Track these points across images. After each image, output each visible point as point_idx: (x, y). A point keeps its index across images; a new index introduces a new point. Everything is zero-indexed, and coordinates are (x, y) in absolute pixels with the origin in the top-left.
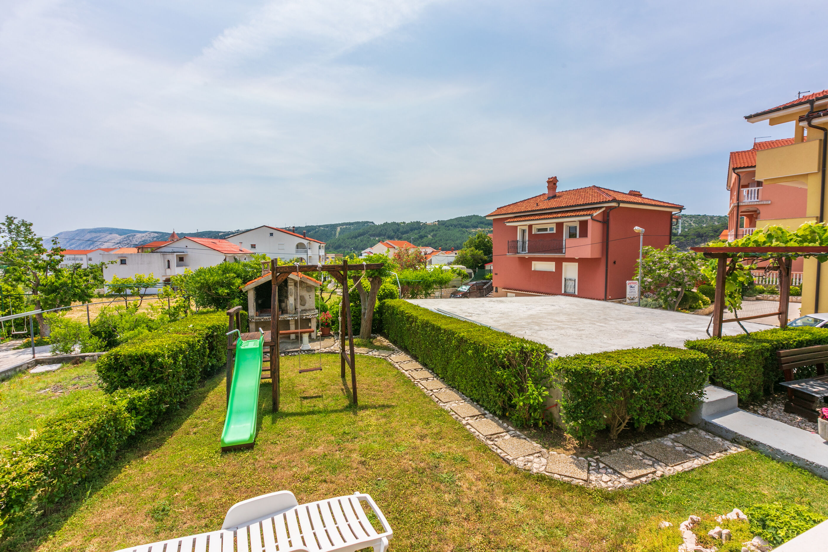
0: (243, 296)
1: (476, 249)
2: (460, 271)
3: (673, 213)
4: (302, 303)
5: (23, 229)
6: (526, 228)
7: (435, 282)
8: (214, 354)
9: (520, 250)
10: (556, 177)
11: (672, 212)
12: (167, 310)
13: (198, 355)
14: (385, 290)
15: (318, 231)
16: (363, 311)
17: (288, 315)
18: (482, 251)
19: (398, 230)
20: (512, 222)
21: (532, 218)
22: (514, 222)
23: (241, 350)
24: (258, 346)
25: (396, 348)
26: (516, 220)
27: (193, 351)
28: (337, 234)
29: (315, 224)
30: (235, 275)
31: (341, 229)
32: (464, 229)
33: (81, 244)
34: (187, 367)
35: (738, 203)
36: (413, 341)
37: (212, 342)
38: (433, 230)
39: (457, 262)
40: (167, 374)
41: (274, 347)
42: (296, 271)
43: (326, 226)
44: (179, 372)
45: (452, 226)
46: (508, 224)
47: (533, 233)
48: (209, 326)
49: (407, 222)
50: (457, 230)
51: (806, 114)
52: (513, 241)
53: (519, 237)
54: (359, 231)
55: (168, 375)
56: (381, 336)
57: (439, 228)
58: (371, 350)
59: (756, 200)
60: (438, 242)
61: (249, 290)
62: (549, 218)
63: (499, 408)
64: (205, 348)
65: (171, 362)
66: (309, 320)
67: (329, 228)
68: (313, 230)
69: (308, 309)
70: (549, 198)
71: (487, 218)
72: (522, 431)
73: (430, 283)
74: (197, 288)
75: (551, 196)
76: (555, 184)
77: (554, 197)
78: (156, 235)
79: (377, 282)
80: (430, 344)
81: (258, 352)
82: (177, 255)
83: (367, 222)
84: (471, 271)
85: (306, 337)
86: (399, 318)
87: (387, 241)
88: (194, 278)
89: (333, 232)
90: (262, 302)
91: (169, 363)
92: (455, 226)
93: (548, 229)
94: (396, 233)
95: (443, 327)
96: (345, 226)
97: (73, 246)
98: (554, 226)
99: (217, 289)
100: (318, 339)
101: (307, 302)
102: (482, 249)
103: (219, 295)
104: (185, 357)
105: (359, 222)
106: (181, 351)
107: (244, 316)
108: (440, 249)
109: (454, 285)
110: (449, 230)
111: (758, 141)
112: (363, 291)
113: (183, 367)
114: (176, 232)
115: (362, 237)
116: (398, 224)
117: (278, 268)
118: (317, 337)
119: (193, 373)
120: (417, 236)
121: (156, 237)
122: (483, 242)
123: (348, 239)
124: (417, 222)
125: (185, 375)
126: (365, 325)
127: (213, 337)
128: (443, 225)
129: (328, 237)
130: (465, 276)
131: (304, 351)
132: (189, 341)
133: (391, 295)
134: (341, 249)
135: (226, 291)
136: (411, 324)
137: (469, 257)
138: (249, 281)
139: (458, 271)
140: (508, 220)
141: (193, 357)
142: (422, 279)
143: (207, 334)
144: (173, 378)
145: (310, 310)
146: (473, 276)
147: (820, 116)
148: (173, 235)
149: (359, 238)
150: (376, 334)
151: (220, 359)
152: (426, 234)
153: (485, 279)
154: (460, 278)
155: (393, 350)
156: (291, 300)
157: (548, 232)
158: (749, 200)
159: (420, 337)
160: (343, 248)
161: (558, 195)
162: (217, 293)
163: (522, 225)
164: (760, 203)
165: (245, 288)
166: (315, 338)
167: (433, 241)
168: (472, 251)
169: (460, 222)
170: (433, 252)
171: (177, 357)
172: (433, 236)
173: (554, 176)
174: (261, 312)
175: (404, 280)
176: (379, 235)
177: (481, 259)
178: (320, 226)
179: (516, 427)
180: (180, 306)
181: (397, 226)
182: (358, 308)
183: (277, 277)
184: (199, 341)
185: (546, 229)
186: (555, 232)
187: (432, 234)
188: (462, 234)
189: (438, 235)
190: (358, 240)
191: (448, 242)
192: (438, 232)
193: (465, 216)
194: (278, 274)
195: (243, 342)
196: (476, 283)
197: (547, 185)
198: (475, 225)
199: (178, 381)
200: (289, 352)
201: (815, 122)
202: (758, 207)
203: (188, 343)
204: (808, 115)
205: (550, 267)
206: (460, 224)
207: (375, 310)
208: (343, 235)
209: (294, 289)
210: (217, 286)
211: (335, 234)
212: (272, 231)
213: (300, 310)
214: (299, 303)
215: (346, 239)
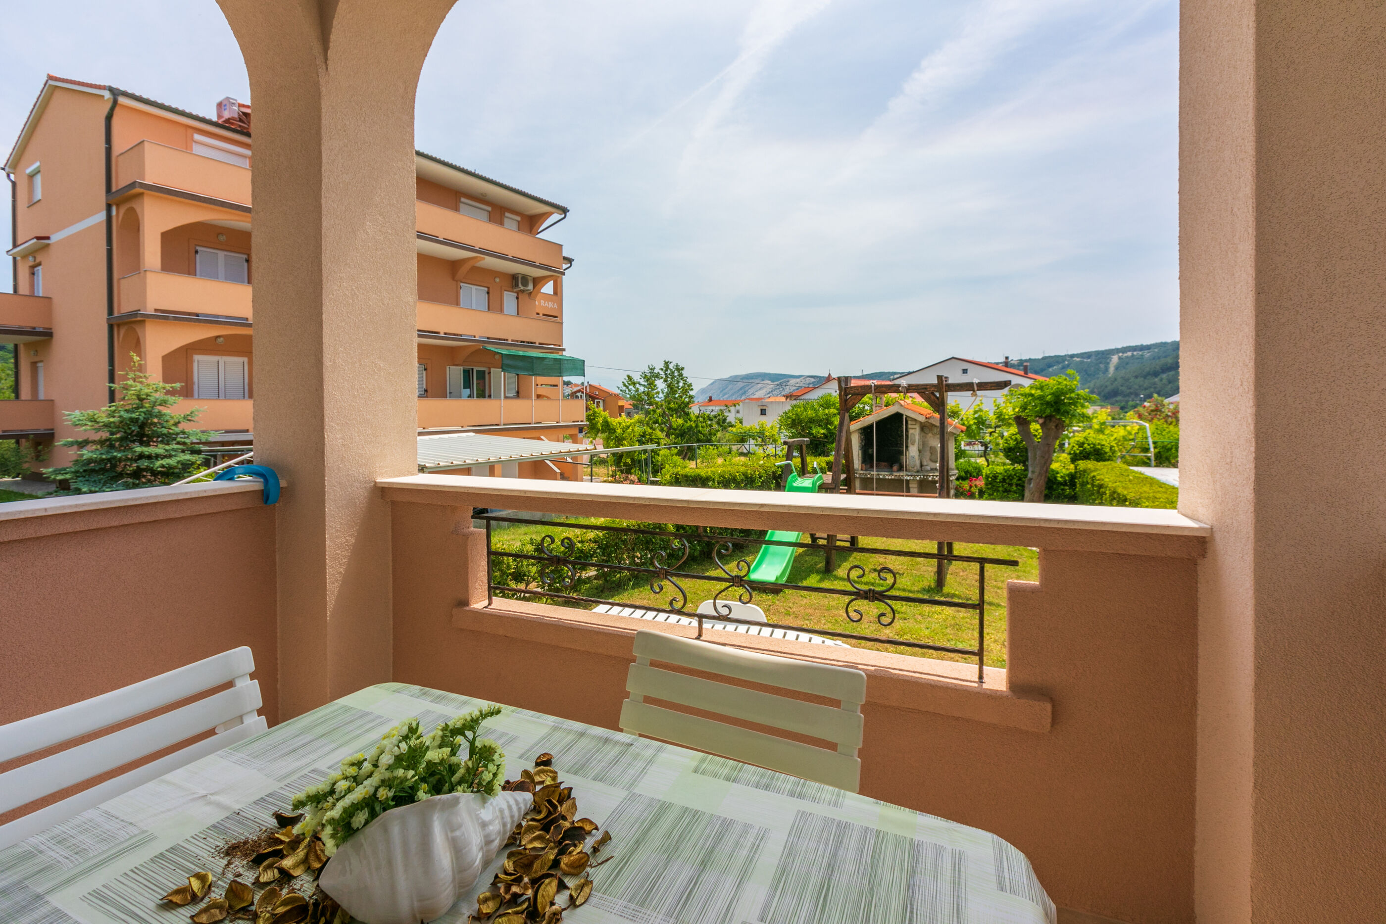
4: (934, 458)
5: (676, 374)
16: (1029, 475)
17: (906, 473)
24: (812, 486)
28: (1112, 369)
31: (1120, 358)
33: (733, 394)
43: (1088, 355)
54: (1163, 361)
61: (853, 432)
67: (1093, 357)
68: (1058, 363)
78: (813, 380)
79: (1052, 425)
89: (1102, 366)
96: (1129, 354)
97: (726, 396)
121: (813, 383)
123: (1136, 377)
129: (1089, 375)
134: (1119, 398)
138: (856, 420)
149: (1164, 376)
156: (912, 451)
160: (1125, 396)
174: (871, 467)
178: (1072, 356)
183: (846, 401)
190: (1161, 380)
194: (849, 397)
195: (799, 479)
207: (1059, 479)
208: (1124, 371)
209: (919, 435)
210: (811, 425)
211: (1107, 370)
212: (966, 366)
213: (928, 468)
214: (928, 458)
215: (1132, 379)
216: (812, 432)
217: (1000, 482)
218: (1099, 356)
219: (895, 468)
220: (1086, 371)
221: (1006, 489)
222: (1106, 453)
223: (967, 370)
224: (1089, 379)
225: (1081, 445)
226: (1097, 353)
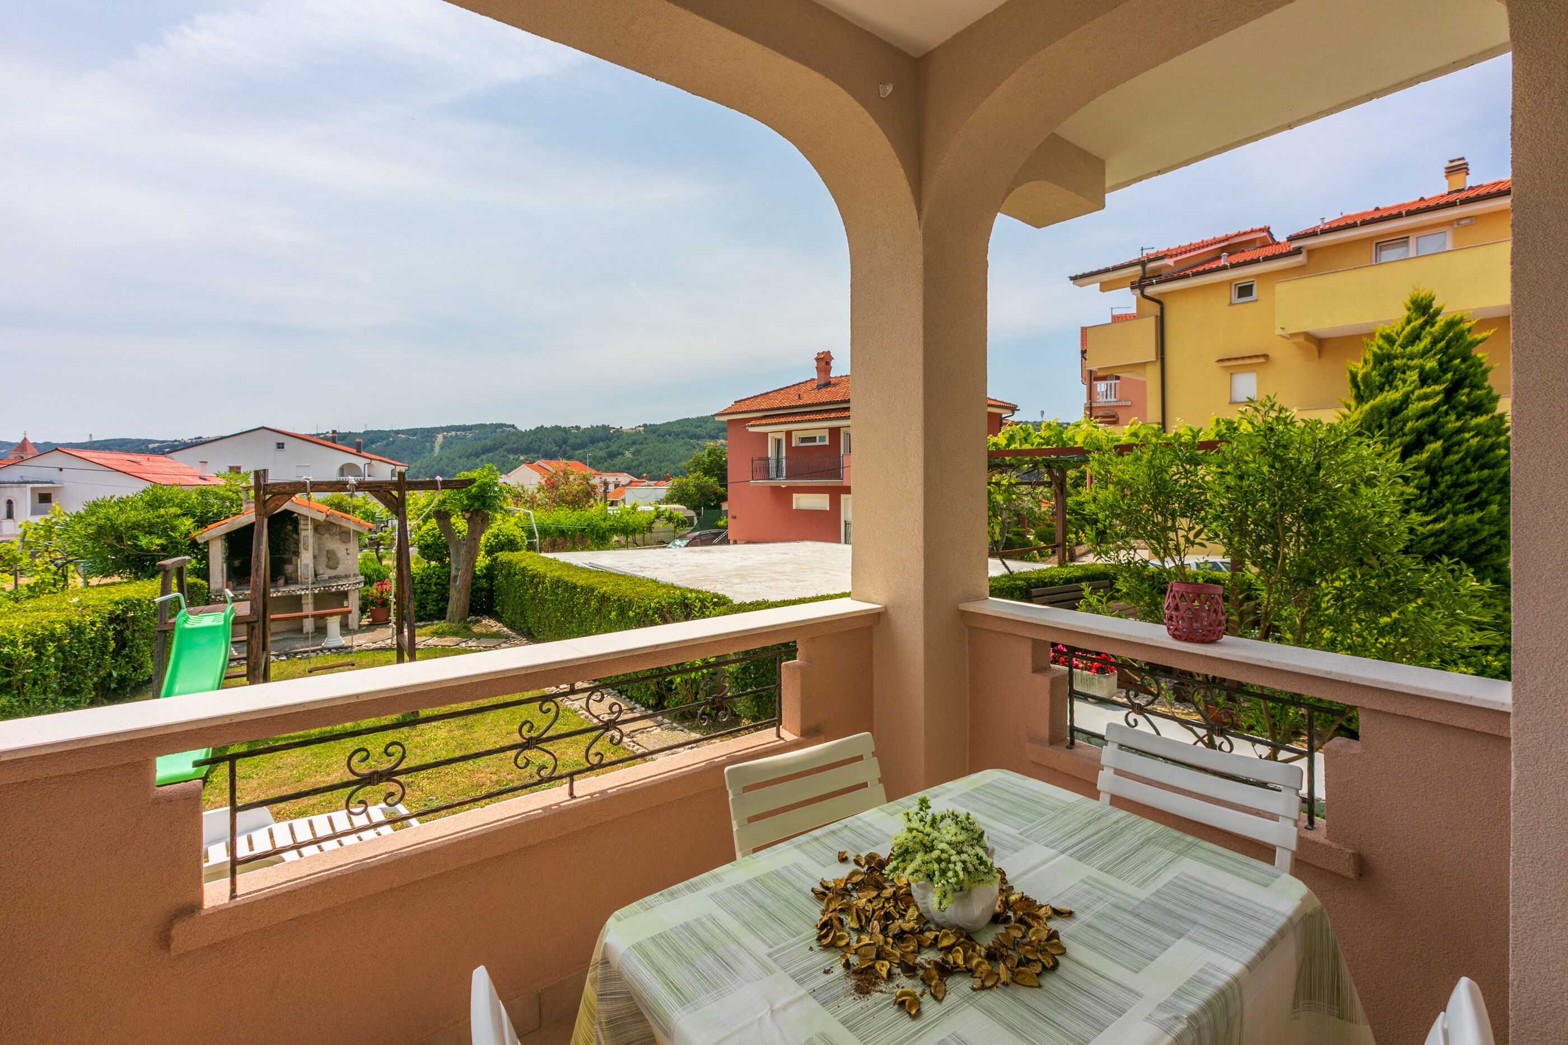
0: (199, 550)
1: (705, 474)
2: (671, 513)
3: (1003, 416)
4: (331, 564)
6: (782, 436)
7: (614, 530)
8: (126, 656)
9: (773, 474)
10: (829, 352)
11: (1001, 414)
12: (10, 593)
13: (91, 651)
14: (498, 535)
15: (393, 442)
16: (453, 572)
17: (299, 586)
18: (715, 479)
19: (565, 441)
20: (757, 425)
21: (790, 419)
22: (760, 425)
23: (184, 631)
24: (222, 623)
25: (514, 634)
26: (764, 422)
27: (80, 641)
28: (437, 449)
29: (386, 428)
30: (179, 512)
31: (444, 437)
32: (693, 441)
34: (64, 669)
35: (1091, 404)
36: (540, 617)
37: (121, 632)
38: (634, 443)
39: (669, 500)
40: (20, 676)
41: (256, 625)
42: (305, 491)
43: (413, 432)
44: (48, 676)
45: (670, 435)
46: (751, 430)
47: (793, 445)
48: (117, 598)
49: (583, 427)
50: (681, 442)
51: (1137, 279)
52: (761, 459)
53: (771, 453)
54: (483, 442)
55: (23, 680)
56: (490, 618)
57: (646, 439)
58: (465, 640)
59: (1113, 399)
60: (644, 464)
61: (214, 539)
62: (816, 420)
63: (652, 695)
64: (106, 639)
65: (30, 656)
66: (345, 595)
67: (419, 435)
68: (383, 439)
69: (343, 575)
70: (819, 387)
71: (717, 419)
72: (683, 722)
73: (604, 533)
74: (88, 537)
75: (823, 383)
76: (828, 363)
77: (828, 384)
79: (479, 519)
80: (562, 615)
81: (221, 634)
82: (32, 489)
83: (502, 425)
84: (692, 513)
85: (334, 624)
86: (518, 581)
87: (540, 462)
88: (82, 517)
89: (427, 444)
90: (241, 563)
91: (26, 656)
92: (677, 435)
93: (817, 439)
94: (561, 447)
95: (580, 583)
96: (453, 433)
98: (826, 433)
99: (136, 538)
100: (361, 629)
101: (341, 563)
102: (717, 475)
103: (142, 550)
104: (60, 648)
105: (485, 425)
106: (52, 638)
107: (199, 588)
108: (645, 478)
109: (660, 539)
110: (665, 442)
111: (1116, 313)
112: (453, 535)
113: (56, 668)
114: (31, 440)
115: (490, 454)
116: (565, 430)
117: (268, 485)
118: (360, 626)
119: (79, 684)
120: (602, 454)
122: (718, 463)
123: (460, 457)
124: (603, 426)
125: (60, 684)
126: (457, 598)
127: (124, 621)
128: (655, 432)
129: (413, 452)
130: (682, 523)
131: (329, 650)
132: (70, 621)
133: (511, 545)
135: (158, 541)
136: (536, 588)
137: (692, 490)
138: (215, 522)
139: (667, 514)
140: (752, 423)
141: (78, 651)
142: (588, 525)
143: (111, 613)
144: (34, 685)
145: (347, 577)
146: (696, 522)
147: (1152, 284)
148: (23, 446)
149: (484, 457)
150: (482, 616)
151: (141, 666)
152: (621, 450)
153: (717, 527)
154: (671, 525)
155: (507, 637)
156: (306, 559)
157: (818, 443)
158: (1105, 400)
159: (549, 608)
161: (833, 381)
162: (135, 545)
163: (775, 431)
164: (1118, 404)
165: (201, 536)
166: (356, 628)
167: (635, 463)
168: (698, 478)
169: (685, 428)
170: (631, 482)
171: (45, 647)
172: (634, 454)
173: (826, 350)
174: (239, 584)
175: (553, 527)
176: (527, 451)
177: (715, 494)
178: (397, 432)
179: (674, 719)
180: (43, 582)
181: (564, 434)
182: (446, 569)
183: (265, 502)
184: (93, 623)
185: (813, 439)
186: (827, 443)
187: (632, 450)
188: (690, 450)
189: (644, 452)
191: (663, 464)
192: (644, 446)
193: (695, 417)
194: (268, 497)
195: (191, 617)
196: (700, 535)
197: (815, 364)
198: (713, 433)
199: (45, 692)
200: (296, 654)
201: (1149, 291)
202: (1116, 410)
203: (69, 624)
204: (1140, 281)
205: (820, 502)
206: (686, 432)
207: (478, 573)
208: (449, 451)
209: (314, 536)
210: (136, 533)
211: (432, 448)
212: (282, 439)
213: (326, 577)
214: (325, 563)
215: (457, 459)
216: (139, 543)
217: (419, 583)
218: (426, 433)
219: (282, 582)
220: (411, 449)
221: (424, 590)
222: (518, 543)
223: (283, 444)
224: (415, 458)
225: (496, 536)
226: (423, 430)
